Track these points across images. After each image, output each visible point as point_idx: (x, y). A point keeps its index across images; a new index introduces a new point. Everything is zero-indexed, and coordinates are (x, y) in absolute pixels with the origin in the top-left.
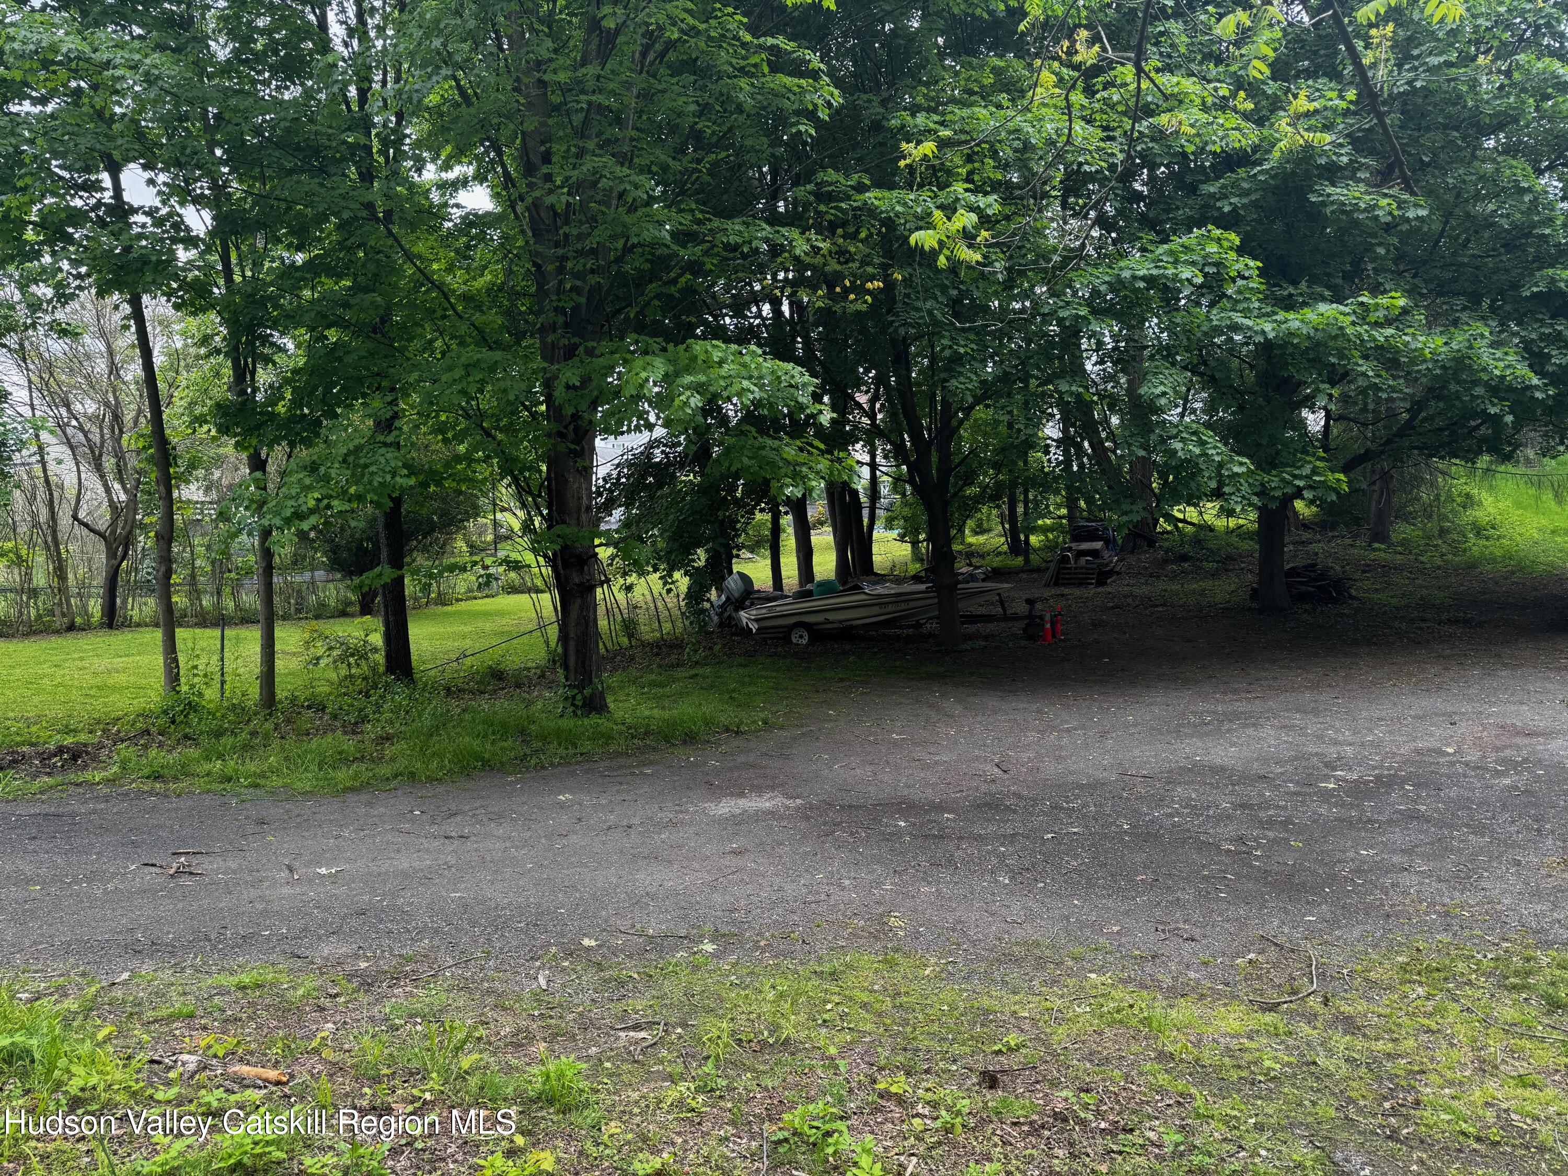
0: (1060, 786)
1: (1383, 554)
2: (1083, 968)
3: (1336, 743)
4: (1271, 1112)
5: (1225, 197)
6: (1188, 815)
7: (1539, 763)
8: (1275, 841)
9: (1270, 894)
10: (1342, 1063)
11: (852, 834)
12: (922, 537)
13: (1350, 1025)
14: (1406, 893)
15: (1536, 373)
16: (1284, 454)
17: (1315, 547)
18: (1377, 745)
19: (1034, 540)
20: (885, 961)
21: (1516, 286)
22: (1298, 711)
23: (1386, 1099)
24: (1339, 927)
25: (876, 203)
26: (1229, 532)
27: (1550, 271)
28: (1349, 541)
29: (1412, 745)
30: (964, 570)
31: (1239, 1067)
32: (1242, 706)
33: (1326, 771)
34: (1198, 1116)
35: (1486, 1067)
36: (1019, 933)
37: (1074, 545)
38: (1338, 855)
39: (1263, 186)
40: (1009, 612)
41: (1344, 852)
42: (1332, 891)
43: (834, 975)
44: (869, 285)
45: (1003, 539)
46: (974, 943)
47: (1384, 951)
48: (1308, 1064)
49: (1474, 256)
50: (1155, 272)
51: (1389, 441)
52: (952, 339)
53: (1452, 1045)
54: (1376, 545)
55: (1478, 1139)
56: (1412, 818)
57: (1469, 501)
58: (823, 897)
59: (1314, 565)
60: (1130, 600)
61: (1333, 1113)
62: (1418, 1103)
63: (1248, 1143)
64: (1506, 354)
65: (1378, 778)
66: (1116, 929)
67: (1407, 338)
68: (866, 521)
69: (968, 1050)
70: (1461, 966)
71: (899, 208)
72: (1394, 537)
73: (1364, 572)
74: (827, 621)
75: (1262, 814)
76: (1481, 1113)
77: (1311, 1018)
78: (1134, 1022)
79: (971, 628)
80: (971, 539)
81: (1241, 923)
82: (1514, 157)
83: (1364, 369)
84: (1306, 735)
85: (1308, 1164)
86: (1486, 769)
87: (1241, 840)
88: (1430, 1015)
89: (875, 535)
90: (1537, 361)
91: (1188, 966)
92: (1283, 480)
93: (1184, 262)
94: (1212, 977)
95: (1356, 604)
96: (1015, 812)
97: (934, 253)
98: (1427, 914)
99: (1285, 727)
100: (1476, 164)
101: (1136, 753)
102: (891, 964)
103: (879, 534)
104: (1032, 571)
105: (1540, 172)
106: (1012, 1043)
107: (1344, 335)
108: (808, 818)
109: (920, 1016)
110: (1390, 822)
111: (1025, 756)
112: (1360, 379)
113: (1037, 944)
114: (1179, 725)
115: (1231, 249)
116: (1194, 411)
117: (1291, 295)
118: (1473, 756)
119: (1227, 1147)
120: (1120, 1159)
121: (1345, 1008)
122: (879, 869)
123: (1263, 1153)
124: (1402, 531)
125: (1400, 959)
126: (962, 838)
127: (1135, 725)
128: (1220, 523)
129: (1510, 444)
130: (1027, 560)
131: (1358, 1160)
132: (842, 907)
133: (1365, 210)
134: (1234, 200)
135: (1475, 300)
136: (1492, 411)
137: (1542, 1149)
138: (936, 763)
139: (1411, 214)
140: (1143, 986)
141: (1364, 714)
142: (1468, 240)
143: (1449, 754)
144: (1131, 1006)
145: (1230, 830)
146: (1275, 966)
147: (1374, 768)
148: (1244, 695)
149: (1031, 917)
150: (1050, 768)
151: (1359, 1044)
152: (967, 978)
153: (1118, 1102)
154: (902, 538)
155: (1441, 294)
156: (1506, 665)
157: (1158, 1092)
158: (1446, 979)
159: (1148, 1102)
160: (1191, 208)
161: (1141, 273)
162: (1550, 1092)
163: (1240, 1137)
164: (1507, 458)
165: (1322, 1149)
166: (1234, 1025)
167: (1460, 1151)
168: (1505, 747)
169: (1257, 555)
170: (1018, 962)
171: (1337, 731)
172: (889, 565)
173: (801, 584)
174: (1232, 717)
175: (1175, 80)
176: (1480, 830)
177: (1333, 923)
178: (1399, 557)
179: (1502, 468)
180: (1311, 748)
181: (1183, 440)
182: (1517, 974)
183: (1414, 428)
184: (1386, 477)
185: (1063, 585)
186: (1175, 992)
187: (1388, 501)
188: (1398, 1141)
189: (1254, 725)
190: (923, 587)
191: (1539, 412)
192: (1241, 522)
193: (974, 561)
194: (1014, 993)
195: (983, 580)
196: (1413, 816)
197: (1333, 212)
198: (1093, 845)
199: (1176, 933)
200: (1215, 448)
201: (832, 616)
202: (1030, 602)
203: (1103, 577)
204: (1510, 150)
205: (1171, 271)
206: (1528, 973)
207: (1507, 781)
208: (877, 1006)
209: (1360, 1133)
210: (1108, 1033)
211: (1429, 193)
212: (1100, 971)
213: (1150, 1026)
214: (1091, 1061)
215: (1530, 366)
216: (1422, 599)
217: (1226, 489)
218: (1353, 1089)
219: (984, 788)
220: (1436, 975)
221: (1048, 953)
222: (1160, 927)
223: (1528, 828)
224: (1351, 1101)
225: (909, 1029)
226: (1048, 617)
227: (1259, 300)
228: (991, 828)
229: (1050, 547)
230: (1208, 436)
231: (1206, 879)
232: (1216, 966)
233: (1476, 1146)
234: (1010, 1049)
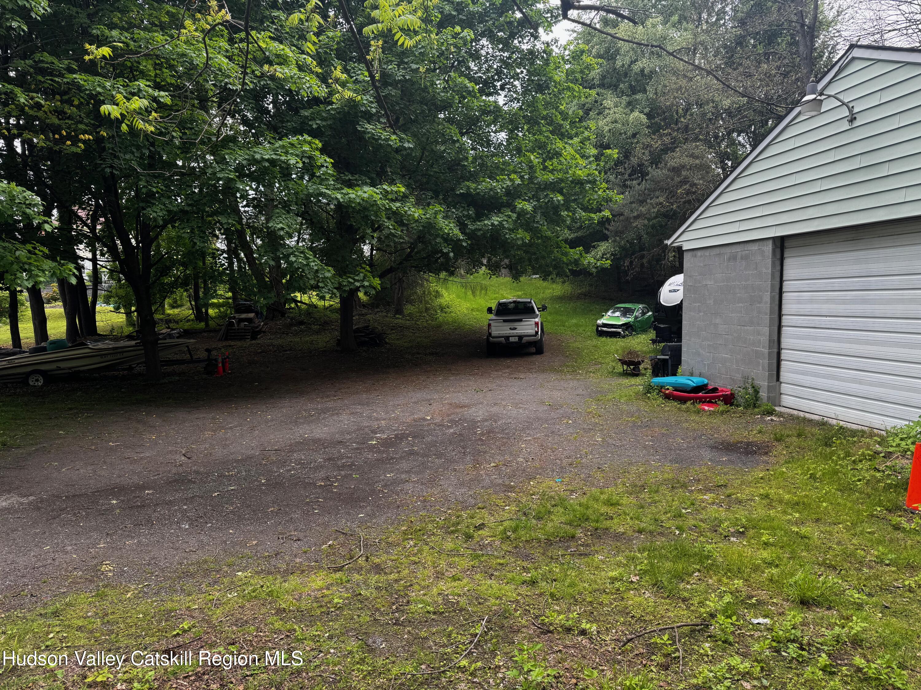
0: (224, 463)
1: (400, 321)
2: (234, 570)
3: (377, 419)
4: (336, 627)
5: (313, 119)
6: (299, 469)
7: (465, 420)
8: (346, 476)
9: (341, 506)
10: (373, 591)
11: (75, 514)
12: (133, 309)
13: (378, 569)
14: (407, 493)
15: (462, 233)
16: (350, 266)
17: (369, 317)
18: (396, 419)
19: (211, 312)
20: (97, 595)
21: (453, 190)
22: (359, 404)
23: (394, 604)
24: (375, 518)
25: (82, 82)
26: (325, 308)
27: (467, 183)
28: (384, 314)
29: (412, 417)
30: (164, 331)
31: (321, 606)
32: (330, 404)
33: (372, 435)
34: (298, 640)
35: (439, 575)
36: (194, 557)
37: (237, 316)
38: (376, 479)
39: (333, 117)
40: (195, 357)
41: (379, 477)
42: (372, 499)
43: (56, 614)
44: (82, 136)
45: (191, 311)
46: (163, 570)
47: (396, 526)
48: (357, 595)
49: (435, 172)
50: (274, 157)
51: (401, 263)
52: (147, 182)
53: (425, 568)
54: (397, 316)
55: (435, 613)
56: (411, 454)
57: (438, 295)
58: (49, 561)
59: (368, 326)
60: (271, 348)
61: (368, 619)
62: (408, 602)
63: (324, 648)
64: (450, 223)
65: (396, 436)
66: (254, 543)
67: (406, 209)
68: (90, 298)
69: (155, 639)
70: (430, 526)
71: (98, 89)
72: (406, 312)
73: (392, 330)
74: (59, 368)
75: (339, 463)
76: (436, 599)
77: (359, 570)
78: (263, 595)
79: (170, 369)
80: (169, 311)
81: (326, 525)
82: (451, 125)
83: (387, 224)
84: (363, 417)
85: (355, 650)
86: (444, 426)
87: (327, 478)
88: (415, 555)
89: (98, 308)
90: (462, 226)
91: (295, 556)
92: (349, 282)
93: (292, 154)
94: (309, 560)
95: (388, 346)
96: (194, 483)
97: (119, 122)
98: (416, 502)
99: (352, 413)
100: (436, 125)
101: (272, 436)
102: (102, 596)
103: (100, 307)
104: (210, 331)
105: (462, 134)
106: (186, 627)
107: (377, 205)
108: (39, 509)
109: (122, 626)
110: (401, 458)
111: (202, 447)
112: (386, 229)
113: (206, 562)
114: (297, 418)
115: (317, 149)
116: (304, 240)
117: (350, 180)
118: (438, 420)
119: (313, 653)
120: (251, 679)
121: (377, 561)
122: (95, 535)
123: (332, 651)
124: (409, 309)
125: (403, 528)
126: (157, 504)
127: (272, 420)
128: (321, 303)
129: (453, 267)
130: (207, 325)
131: (379, 641)
132: (65, 566)
133: (384, 140)
134: (318, 122)
135: (436, 195)
136: (445, 251)
137: (461, 610)
138: (141, 458)
139: (406, 145)
140: (270, 573)
141: (391, 403)
142: (433, 164)
143: (428, 420)
144: (262, 586)
145: (322, 474)
146: (342, 545)
147: (395, 430)
148: (332, 398)
149: (202, 546)
150: (219, 452)
151: (383, 578)
152: (157, 594)
153: (252, 645)
154: (117, 309)
155: (422, 190)
156: (453, 374)
157: (275, 633)
158: (423, 534)
159: (269, 641)
160: (295, 123)
161: (266, 157)
162: (465, 581)
163: (321, 646)
164: (452, 274)
165: (362, 640)
166: (320, 583)
167: (426, 621)
168: (452, 414)
169: (339, 321)
170: (192, 576)
171: (378, 413)
172: (109, 328)
173: (37, 342)
174: (324, 411)
175: (282, 47)
176: (439, 455)
177: (372, 516)
178: (408, 322)
179: (451, 279)
180: (366, 424)
181: (295, 256)
182: (453, 525)
183: (412, 257)
184: (400, 281)
185: (231, 339)
186: (288, 573)
187: (402, 293)
188: (400, 625)
189: (337, 414)
190: (133, 343)
191: (465, 252)
192: (331, 303)
193: (171, 325)
194: (189, 595)
195: (178, 338)
196: (412, 453)
197: (369, 138)
198: (243, 495)
199: (289, 538)
200: (314, 261)
201: (62, 365)
202: (208, 350)
203: (255, 334)
204: (450, 120)
205: (283, 158)
206: (458, 524)
207: (452, 431)
208: (90, 626)
209: (381, 626)
210: (248, 605)
211: (414, 135)
212: (244, 570)
213: (272, 596)
214: (236, 625)
215: (460, 229)
216: (418, 343)
217: (321, 285)
218: (379, 603)
219: (174, 470)
220: (419, 533)
221: (212, 565)
222: (280, 536)
223: (460, 452)
224: (378, 610)
225: (114, 636)
226: (220, 360)
227: (333, 180)
228: (178, 495)
229: (222, 316)
230: (310, 255)
231: (308, 503)
232: (312, 552)
233: (433, 617)
234: (185, 631)
